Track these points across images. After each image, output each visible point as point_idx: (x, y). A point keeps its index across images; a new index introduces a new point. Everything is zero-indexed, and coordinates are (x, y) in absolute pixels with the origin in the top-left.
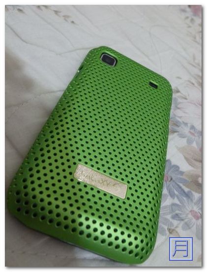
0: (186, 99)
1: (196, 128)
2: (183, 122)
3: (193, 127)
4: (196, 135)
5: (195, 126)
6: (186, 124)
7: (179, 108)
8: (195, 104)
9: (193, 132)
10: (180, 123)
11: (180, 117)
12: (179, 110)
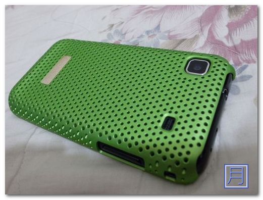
0: (123, 23)
1: (151, 29)
2: (139, 37)
3: (148, 32)
4: (155, 33)
5: (148, 29)
6: (142, 36)
7: (125, 34)
8: (132, 18)
9: (152, 34)
10: (137, 40)
11: (133, 37)
12: (126, 35)
